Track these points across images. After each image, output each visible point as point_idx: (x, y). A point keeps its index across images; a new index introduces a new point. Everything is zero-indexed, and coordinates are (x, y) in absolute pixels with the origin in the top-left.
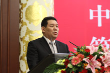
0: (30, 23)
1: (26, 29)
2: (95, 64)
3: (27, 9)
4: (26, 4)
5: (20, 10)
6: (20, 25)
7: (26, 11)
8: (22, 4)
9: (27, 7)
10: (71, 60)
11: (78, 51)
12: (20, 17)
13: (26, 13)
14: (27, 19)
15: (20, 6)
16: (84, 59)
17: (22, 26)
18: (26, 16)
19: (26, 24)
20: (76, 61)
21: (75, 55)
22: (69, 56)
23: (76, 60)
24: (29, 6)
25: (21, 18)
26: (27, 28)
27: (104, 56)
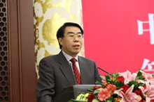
0: (49, 44)
1: (44, 53)
2: (131, 99)
3: (44, 24)
4: (43, 17)
5: (35, 27)
6: (36, 47)
7: (43, 27)
8: (37, 18)
9: (44, 21)
10: (97, 94)
11: (107, 81)
12: (35, 36)
13: (43, 31)
14: (45, 38)
15: (35, 21)
16: (116, 92)
17: (38, 48)
18: (44, 34)
19: (44, 46)
20: (104, 95)
21: (104, 87)
22: (95, 89)
23: (103, 93)
24: (47, 21)
25: (36, 38)
26: (46, 51)
27: (145, 86)
